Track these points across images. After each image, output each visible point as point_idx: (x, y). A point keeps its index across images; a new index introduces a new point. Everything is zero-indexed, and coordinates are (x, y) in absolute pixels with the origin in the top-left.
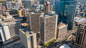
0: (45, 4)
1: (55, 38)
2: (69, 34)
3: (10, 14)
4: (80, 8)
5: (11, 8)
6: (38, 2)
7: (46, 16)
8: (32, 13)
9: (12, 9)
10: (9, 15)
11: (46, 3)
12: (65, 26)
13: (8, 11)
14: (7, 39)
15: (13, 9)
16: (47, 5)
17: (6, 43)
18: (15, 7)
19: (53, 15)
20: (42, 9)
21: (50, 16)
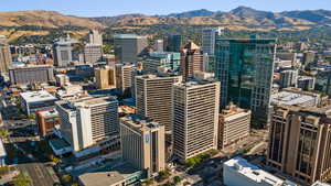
0: (185, 51)
1: (215, 147)
2: (256, 138)
3: (71, 80)
4: (303, 64)
5: (70, 60)
6: (159, 41)
7: (188, 84)
8: (152, 77)
9: (72, 64)
10: (69, 84)
11: (188, 46)
12: (243, 114)
13: (62, 70)
14: (85, 146)
15: (77, 63)
16: (191, 53)
17: (81, 154)
18: (81, 57)
19: (206, 81)
20: (175, 67)
21: (200, 84)
